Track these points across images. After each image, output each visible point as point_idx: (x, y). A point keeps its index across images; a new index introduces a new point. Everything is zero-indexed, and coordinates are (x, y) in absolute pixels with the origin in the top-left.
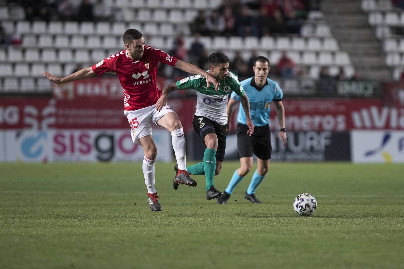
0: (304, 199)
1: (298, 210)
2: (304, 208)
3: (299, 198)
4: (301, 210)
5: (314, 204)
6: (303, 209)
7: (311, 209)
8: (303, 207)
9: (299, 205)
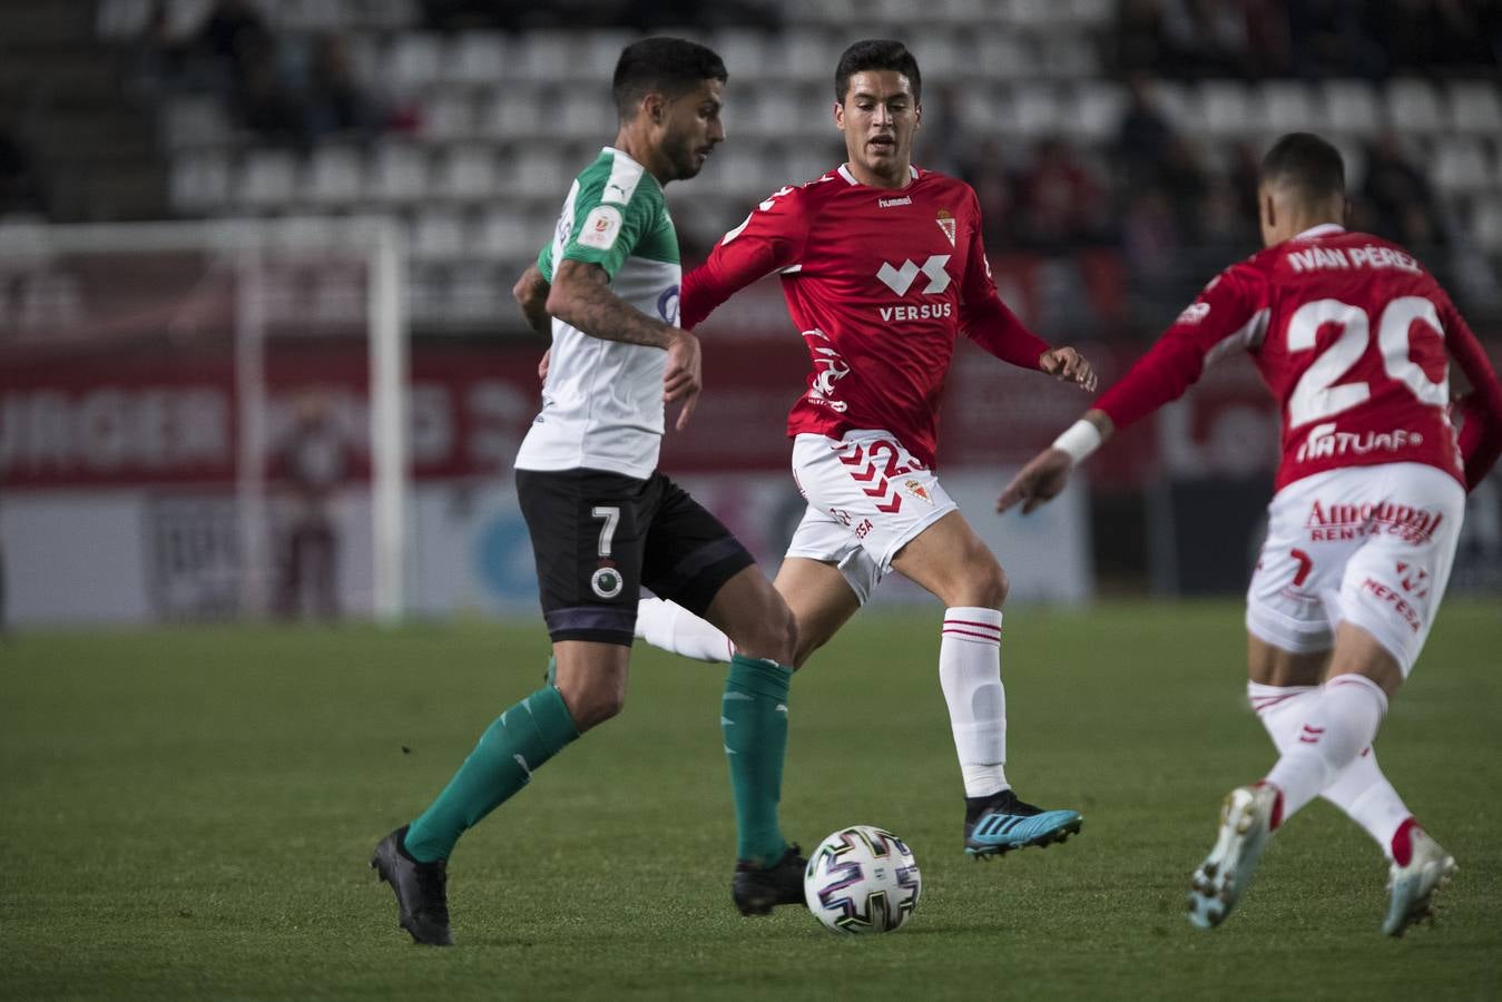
0: (864, 869)
1: (829, 916)
2: (861, 911)
3: (841, 859)
4: (841, 919)
5: (910, 893)
6: (855, 915)
7: (892, 918)
8: (854, 909)
9: (837, 895)
